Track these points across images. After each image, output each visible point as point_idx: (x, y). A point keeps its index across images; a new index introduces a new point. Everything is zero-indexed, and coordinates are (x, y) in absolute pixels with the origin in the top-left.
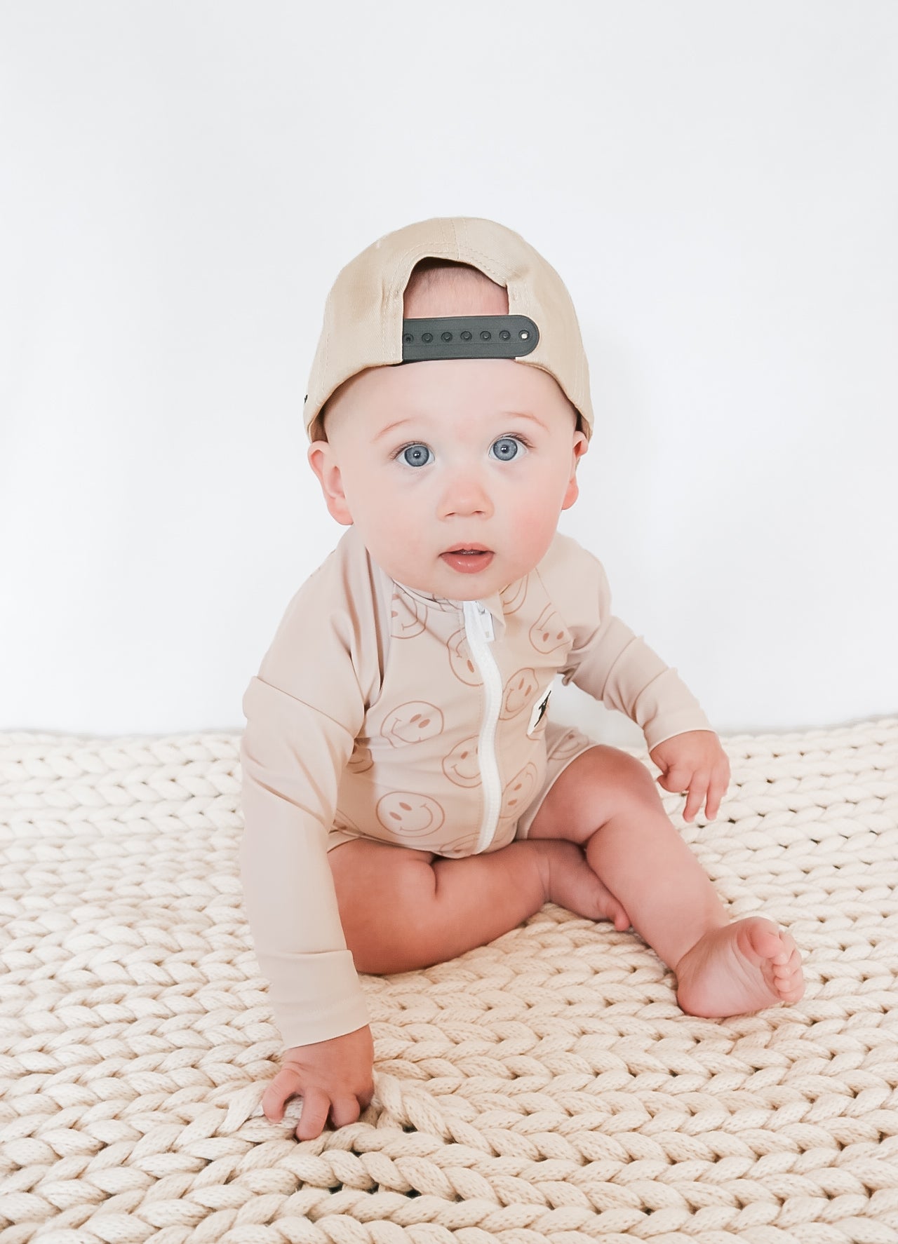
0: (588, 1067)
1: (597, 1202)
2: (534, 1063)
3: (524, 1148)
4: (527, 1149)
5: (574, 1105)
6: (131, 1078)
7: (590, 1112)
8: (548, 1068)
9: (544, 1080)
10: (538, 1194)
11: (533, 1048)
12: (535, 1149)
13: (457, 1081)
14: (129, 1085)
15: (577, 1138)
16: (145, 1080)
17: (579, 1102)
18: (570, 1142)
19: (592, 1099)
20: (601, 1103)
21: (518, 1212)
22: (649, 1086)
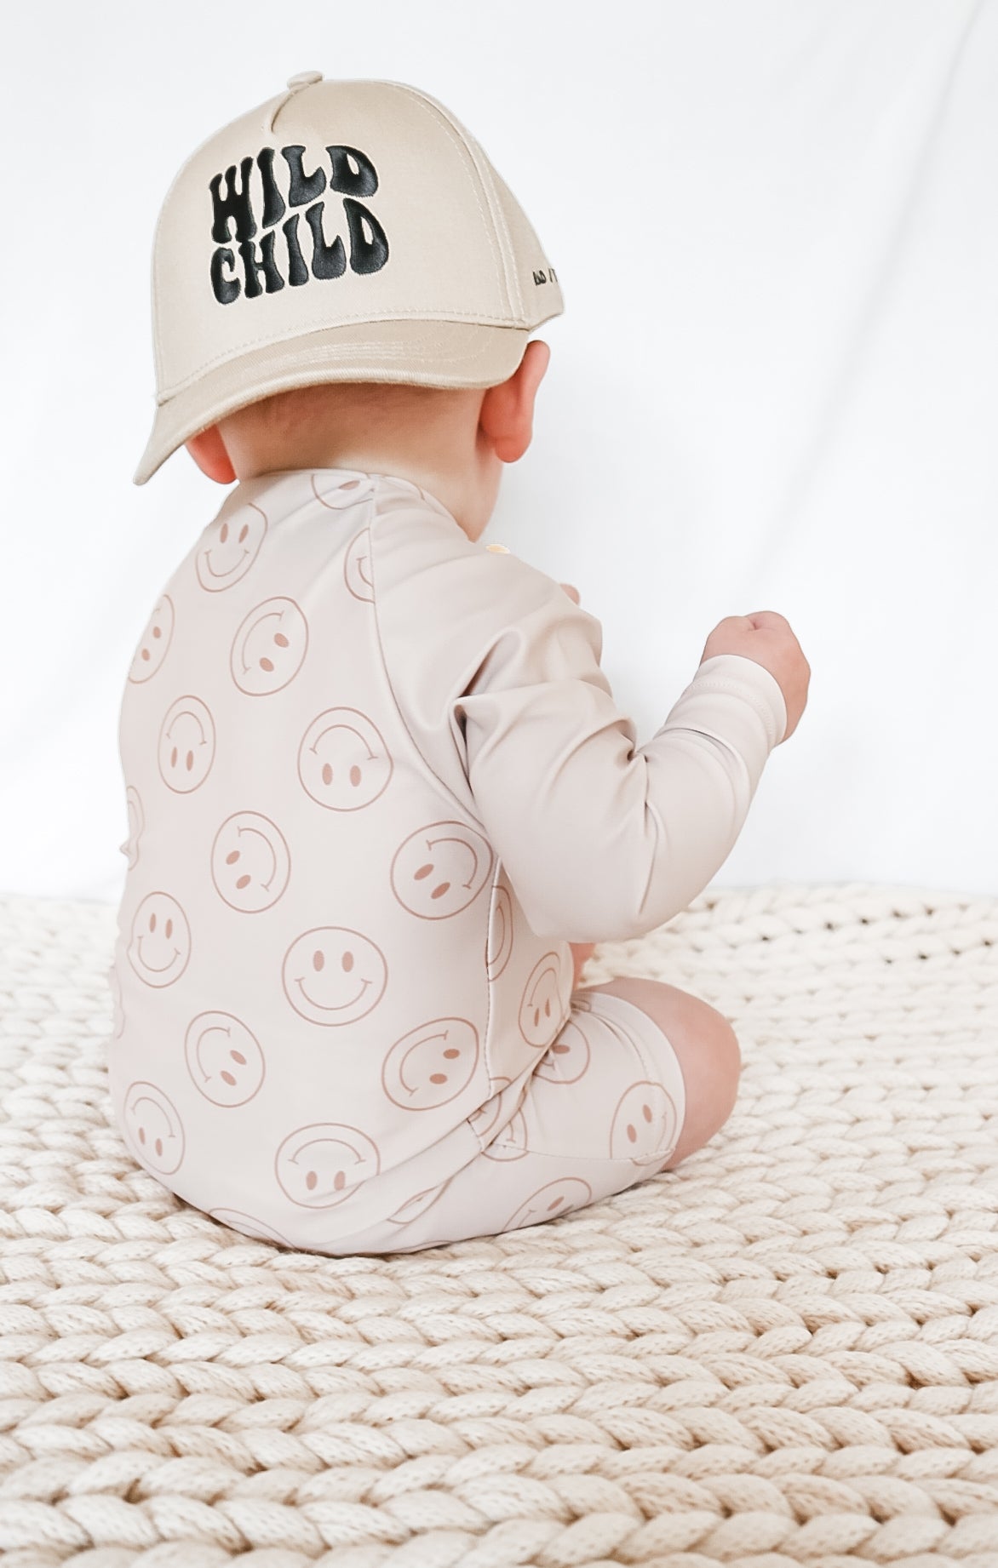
0: (746, 1323)
1: (803, 1506)
2: (665, 1316)
3: (669, 1431)
4: (674, 1432)
5: (734, 1371)
6: (52, 1312)
7: (761, 1383)
8: (685, 1324)
9: (683, 1339)
10: (707, 1495)
11: (656, 1298)
12: (685, 1431)
13: (547, 1343)
14: (45, 1319)
15: (755, 1417)
16: (70, 1317)
17: (740, 1368)
18: (742, 1422)
19: (759, 1363)
20: (774, 1370)
21: (674, 1526)
22: (841, 1345)
